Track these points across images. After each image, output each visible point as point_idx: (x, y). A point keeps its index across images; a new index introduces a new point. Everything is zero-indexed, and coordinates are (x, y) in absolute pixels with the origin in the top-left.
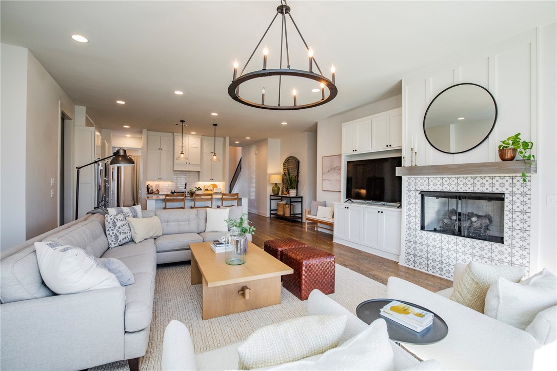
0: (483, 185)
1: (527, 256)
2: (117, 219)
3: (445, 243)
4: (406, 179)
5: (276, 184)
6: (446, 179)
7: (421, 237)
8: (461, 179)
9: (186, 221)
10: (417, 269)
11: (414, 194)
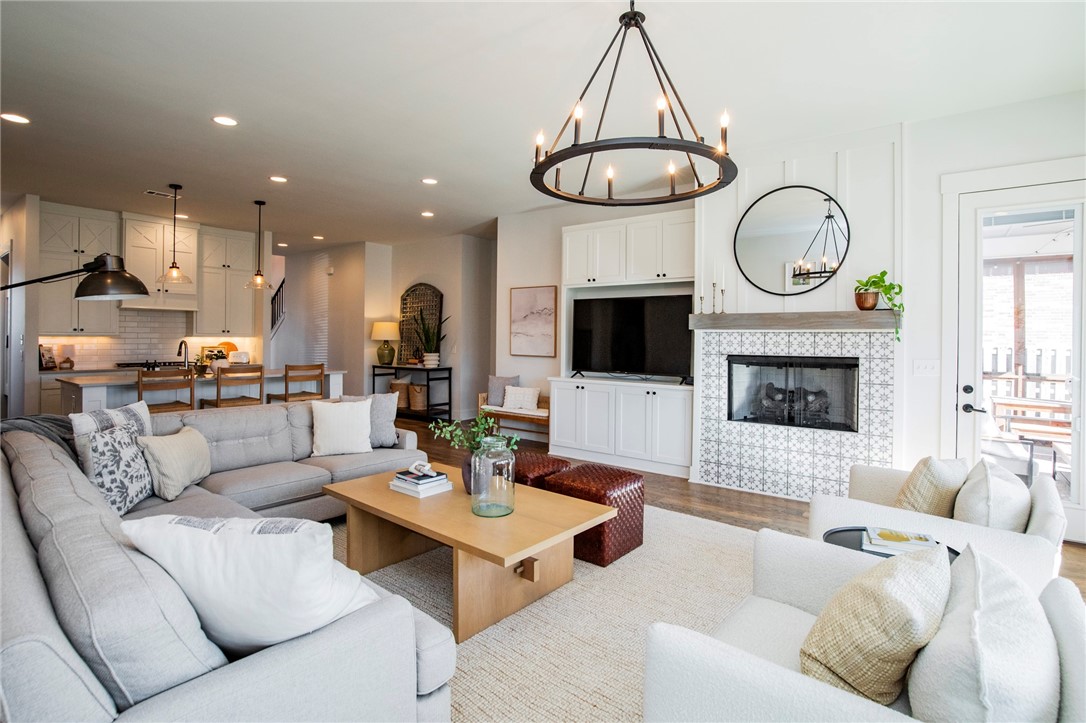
0: (828, 345)
1: (889, 447)
2: (119, 443)
3: (770, 439)
4: (703, 335)
5: (386, 342)
6: (771, 335)
7: (729, 432)
8: (795, 335)
9: (263, 435)
10: (723, 485)
11: (717, 360)
